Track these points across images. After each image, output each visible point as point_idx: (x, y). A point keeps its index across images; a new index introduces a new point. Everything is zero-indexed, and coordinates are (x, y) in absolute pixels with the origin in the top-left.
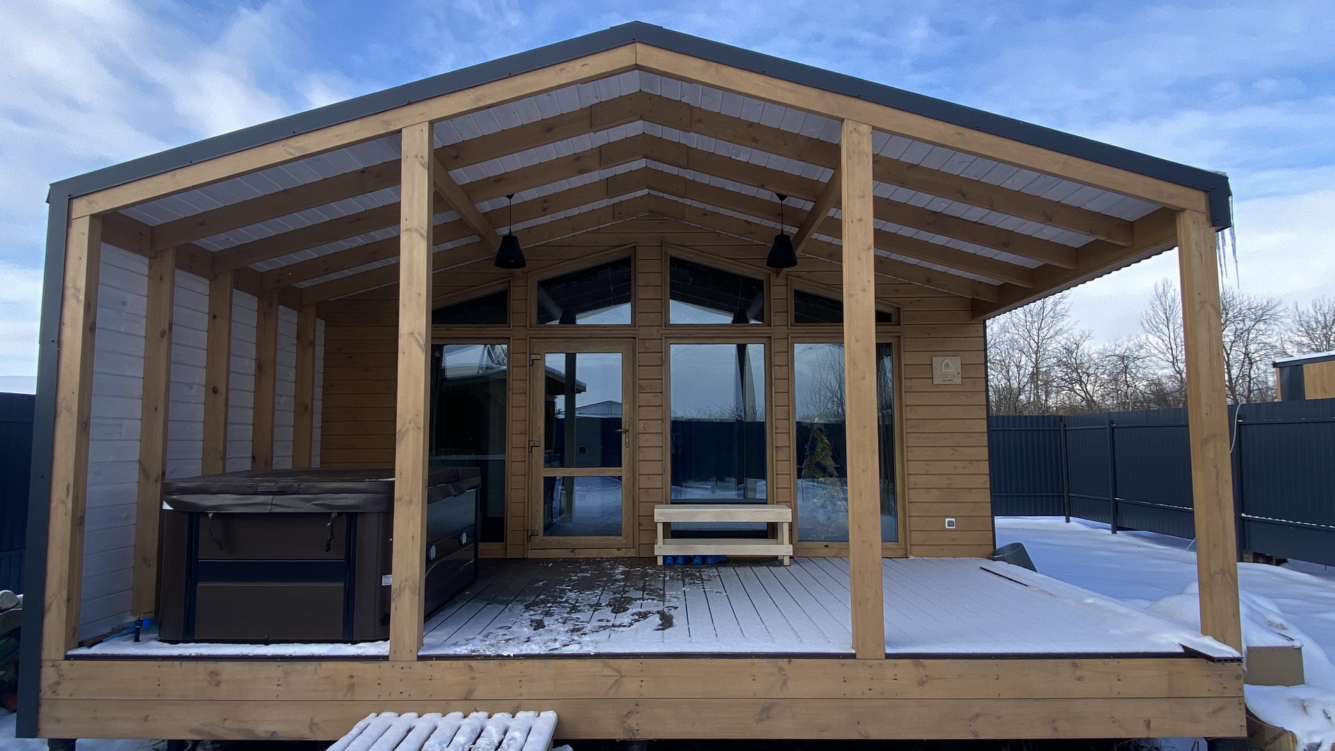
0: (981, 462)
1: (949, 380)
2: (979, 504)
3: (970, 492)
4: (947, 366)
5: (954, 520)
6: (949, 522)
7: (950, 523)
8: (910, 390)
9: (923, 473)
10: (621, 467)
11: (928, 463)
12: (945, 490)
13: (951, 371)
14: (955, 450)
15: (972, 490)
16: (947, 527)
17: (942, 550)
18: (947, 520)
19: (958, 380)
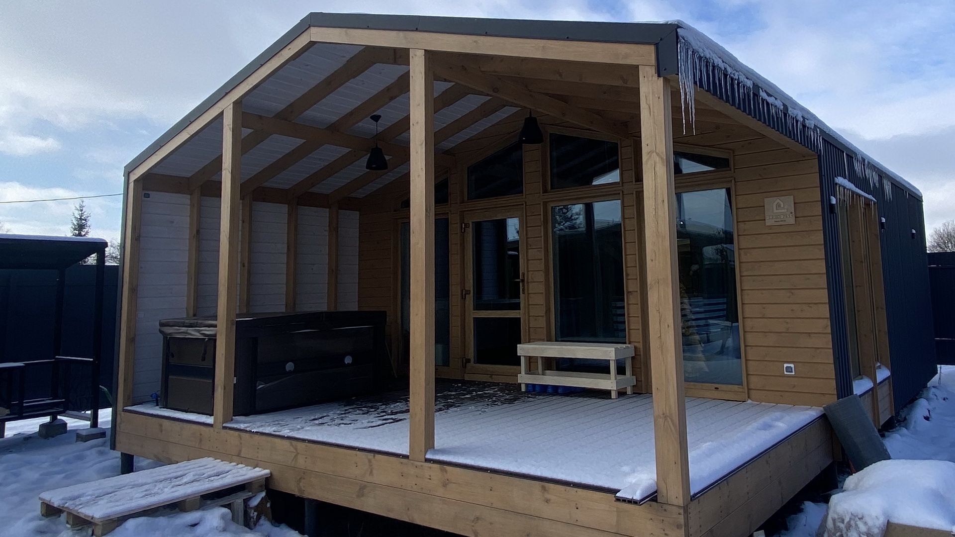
0: (820, 305)
1: (782, 221)
2: (820, 350)
3: (810, 336)
4: (778, 206)
5: (792, 365)
6: (787, 367)
7: (789, 369)
8: (745, 233)
9: (760, 316)
10: (520, 309)
11: (764, 306)
12: (783, 334)
13: (783, 211)
14: (792, 293)
15: (812, 335)
16: (785, 373)
17: (781, 396)
18: (785, 365)
19: (791, 220)
